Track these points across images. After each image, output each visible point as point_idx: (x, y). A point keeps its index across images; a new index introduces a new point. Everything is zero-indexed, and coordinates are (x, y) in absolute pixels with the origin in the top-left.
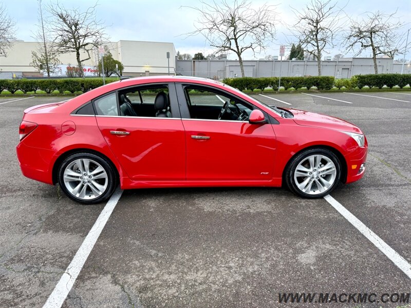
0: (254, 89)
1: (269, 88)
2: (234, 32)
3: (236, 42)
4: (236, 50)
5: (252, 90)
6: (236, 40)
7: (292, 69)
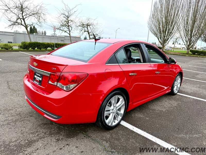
0: (42, 48)
1: (49, 48)
2: (22, 14)
3: (24, 21)
4: (25, 25)
5: (41, 49)
6: (24, 19)
7: (36, 39)
